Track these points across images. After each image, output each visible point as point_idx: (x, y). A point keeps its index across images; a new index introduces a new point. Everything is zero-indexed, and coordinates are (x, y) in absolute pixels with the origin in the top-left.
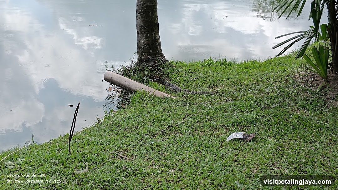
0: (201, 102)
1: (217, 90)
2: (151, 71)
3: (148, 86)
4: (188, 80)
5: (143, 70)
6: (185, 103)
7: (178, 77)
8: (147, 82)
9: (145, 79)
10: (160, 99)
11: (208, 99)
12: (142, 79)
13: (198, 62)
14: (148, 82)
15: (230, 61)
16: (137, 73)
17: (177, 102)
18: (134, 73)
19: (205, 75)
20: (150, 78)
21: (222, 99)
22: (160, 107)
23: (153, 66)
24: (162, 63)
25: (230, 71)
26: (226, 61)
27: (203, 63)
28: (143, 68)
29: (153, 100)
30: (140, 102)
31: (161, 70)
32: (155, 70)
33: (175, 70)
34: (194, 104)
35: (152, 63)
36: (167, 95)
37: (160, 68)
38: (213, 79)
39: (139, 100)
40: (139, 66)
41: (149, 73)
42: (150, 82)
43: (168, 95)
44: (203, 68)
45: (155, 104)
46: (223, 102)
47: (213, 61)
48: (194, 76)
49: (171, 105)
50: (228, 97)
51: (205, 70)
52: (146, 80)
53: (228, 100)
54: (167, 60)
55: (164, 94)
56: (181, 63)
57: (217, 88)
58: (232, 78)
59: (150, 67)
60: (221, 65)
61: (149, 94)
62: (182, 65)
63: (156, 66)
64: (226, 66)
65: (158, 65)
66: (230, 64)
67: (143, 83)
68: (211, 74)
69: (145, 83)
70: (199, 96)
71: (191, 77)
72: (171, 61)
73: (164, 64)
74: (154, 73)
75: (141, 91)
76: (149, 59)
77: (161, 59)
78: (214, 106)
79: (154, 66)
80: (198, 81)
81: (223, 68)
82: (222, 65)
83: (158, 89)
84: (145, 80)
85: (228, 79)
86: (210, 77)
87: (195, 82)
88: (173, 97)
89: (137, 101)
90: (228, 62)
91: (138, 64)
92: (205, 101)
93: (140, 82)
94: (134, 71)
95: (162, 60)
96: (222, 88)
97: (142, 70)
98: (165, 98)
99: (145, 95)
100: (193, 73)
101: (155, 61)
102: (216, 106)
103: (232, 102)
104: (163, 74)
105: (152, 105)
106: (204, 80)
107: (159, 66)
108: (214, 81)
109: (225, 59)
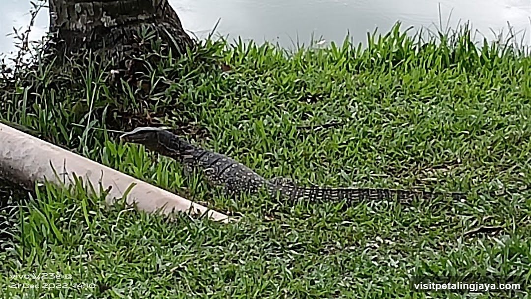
0: (353, 240)
1: (429, 183)
2: (114, 87)
3: (100, 161)
4: (291, 136)
5: (75, 87)
6: (274, 244)
7: (243, 118)
8: (97, 142)
9: (84, 129)
10: (158, 222)
11: (387, 225)
12: (70, 127)
13: (340, 47)
14: (102, 141)
15: (490, 45)
16: (49, 98)
17: (240, 239)
18: (31, 98)
19: (371, 109)
20: (111, 122)
21: (453, 226)
22: (159, 261)
23: (122, 65)
24: (166, 52)
25: (489, 94)
26: (470, 44)
27: (362, 51)
28: (76, 74)
29: (122, 227)
30: (60, 236)
31: (161, 83)
32: (133, 84)
33: (231, 84)
34: (317, 249)
35: (120, 52)
36: (188, 203)
37: (158, 74)
38: (411, 128)
39: (55, 229)
40: (58, 63)
41: (103, 99)
42: (110, 144)
43: (196, 206)
44: (362, 77)
45: (135, 248)
46: (459, 240)
47: (408, 44)
48: (322, 112)
49: (211, 251)
50: (481, 215)
51: (374, 85)
52: (91, 131)
53: (482, 230)
54: (191, 36)
55: (177, 202)
56: (257, 53)
57: (431, 175)
58: (500, 126)
59: (108, 70)
60: (450, 60)
61: (103, 197)
62: (261, 62)
63: (138, 65)
64: (469, 67)
65: (149, 59)
66: (489, 59)
67: (74, 146)
68: (400, 106)
69: (85, 148)
70: (345, 208)
71: (304, 117)
72: (209, 41)
73: (176, 55)
74: (130, 101)
75: (67, 186)
76: (104, 31)
77: (161, 33)
78: (413, 257)
79: (129, 64)
80: (337, 138)
81: (455, 77)
82: (452, 61)
83: (147, 177)
84: (86, 133)
85: (481, 129)
86: (398, 121)
87: (323, 144)
88: (218, 216)
89: (46, 232)
90: (479, 46)
91: (51, 58)
92: (371, 236)
93: (62, 142)
94: (32, 90)
95: (166, 38)
96: (453, 173)
97: (69, 85)
98: (182, 219)
99: (84, 203)
100: (313, 100)
101: (132, 41)
102: (426, 261)
103: (500, 242)
104: (173, 102)
105: (117, 255)
106: (365, 133)
107: (154, 67)
108: (415, 137)
109: (467, 33)
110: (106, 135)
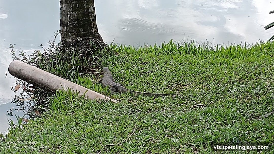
0: (157, 109)
1: (181, 90)
2: (81, 60)
3: (76, 83)
4: (137, 75)
5: (69, 59)
6: (132, 110)
7: (122, 69)
8: (76, 77)
9: (71, 73)
10: (95, 103)
11: (168, 104)
12: (67, 72)
13: (153, 47)
14: (77, 77)
15: (201, 47)
16: (60, 63)
17: (121, 108)
18: (55, 63)
19: (163, 67)
20: (80, 71)
21: (189, 104)
22: (95, 115)
23: (84, 53)
24: (98, 49)
25: (200, 62)
26: (195, 46)
27: (160, 48)
28: (69, 55)
29: (83, 104)
30: (64, 107)
31: (96, 59)
32: (87, 58)
33: (118, 59)
34: (145, 111)
35: (83, 48)
36: (104, 96)
37: (95, 56)
38: (176, 73)
39: (62, 105)
40: (63, 52)
41: (77, 63)
42: (80, 78)
43: (107, 97)
44: (160, 57)
45: (87, 111)
46: (191, 109)
47: (175, 46)
48: (147, 68)
49: (112, 112)
50: (198, 101)
51: (164, 59)
52: (74, 73)
53: (198, 105)
54: (106, 44)
55: (101, 96)
56: (127, 49)
57: (182, 88)
58: (204, 72)
59: (79, 54)
60: (188, 51)
61: (77, 95)
62: (128, 52)
63: (89, 53)
64: (194, 54)
65: (92, 51)
66: (200, 51)
67: (68, 78)
68: (172, 66)
69: (72, 79)
70: (154, 98)
71: (142, 69)
72: (111, 45)
73: (101, 49)
74: (86, 64)
75: (66, 91)
76: (78, 42)
77: (96, 43)
78: (176, 114)
79: (86, 52)
80: (152, 76)
81: (189, 56)
82: (189, 52)
83: (91, 88)
84: (72, 74)
85: (197, 73)
86: (171, 71)
87: (147, 78)
88: (114, 101)
89: (59, 106)
90: (197, 47)
91: (61, 50)
92: (163, 107)
93: (64, 77)
94: (55, 60)
95: (98, 44)
96: (189, 87)
97: (67, 59)
98: (103, 102)
99: (71, 97)
100: (145, 64)
101: (87, 45)
102: (180, 115)
103: (204, 109)
104: (100, 64)
105: (82, 113)
106: (161, 75)
107: (94, 53)
108: (177, 76)
109: (194, 43)
110: (78, 75)
